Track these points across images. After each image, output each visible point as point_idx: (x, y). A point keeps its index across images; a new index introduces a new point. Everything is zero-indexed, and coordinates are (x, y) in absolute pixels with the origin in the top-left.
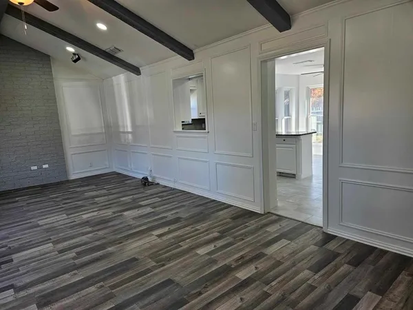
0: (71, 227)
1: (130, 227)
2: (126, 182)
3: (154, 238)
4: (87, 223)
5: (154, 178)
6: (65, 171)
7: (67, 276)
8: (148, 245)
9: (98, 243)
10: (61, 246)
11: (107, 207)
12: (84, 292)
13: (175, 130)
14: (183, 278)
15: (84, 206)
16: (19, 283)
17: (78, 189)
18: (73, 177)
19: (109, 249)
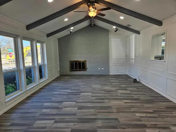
0: (100, 90)
1: (117, 96)
2: (128, 79)
3: (123, 102)
4: (105, 90)
5: (140, 80)
6: (109, 71)
7: (89, 104)
8: (118, 104)
9: (103, 97)
10: (93, 95)
11: (115, 86)
12: (90, 110)
13: (150, 59)
14: (122, 120)
15: (108, 84)
16: (78, 101)
17: (110, 78)
18: (111, 74)
19: (105, 101)
